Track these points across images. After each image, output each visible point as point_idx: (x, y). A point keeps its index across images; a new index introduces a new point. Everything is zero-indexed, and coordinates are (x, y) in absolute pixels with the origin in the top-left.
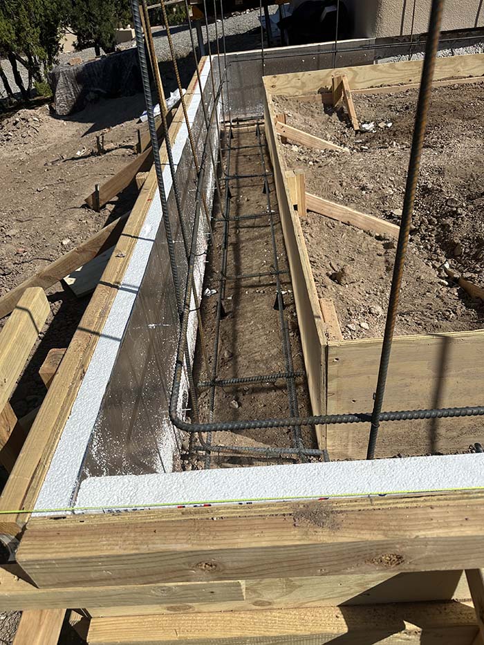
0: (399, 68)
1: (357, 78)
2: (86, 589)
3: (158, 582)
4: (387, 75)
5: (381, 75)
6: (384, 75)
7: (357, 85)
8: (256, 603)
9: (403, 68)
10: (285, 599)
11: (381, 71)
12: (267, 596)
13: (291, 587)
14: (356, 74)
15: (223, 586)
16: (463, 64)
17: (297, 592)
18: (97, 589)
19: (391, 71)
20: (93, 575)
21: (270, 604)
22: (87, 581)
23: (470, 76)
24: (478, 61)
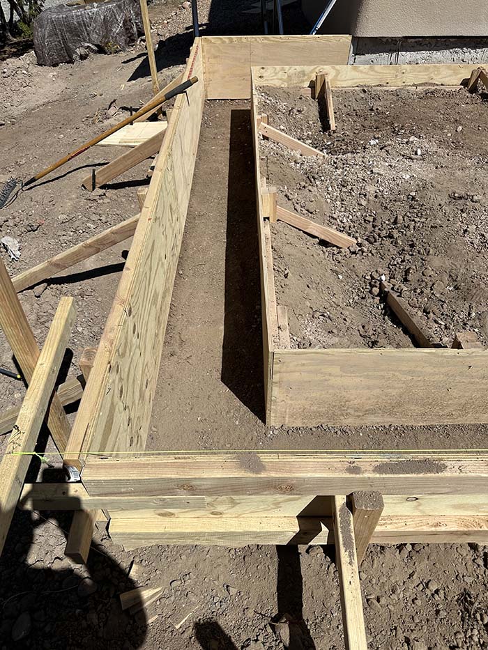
0: (379, 71)
1: (339, 76)
2: (116, 498)
3: (158, 495)
4: (367, 76)
5: (360, 75)
6: (364, 75)
7: (339, 83)
8: (213, 513)
9: (382, 71)
10: (230, 511)
11: (361, 72)
12: (219, 509)
13: (234, 503)
14: (338, 72)
15: (194, 499)
16: (436, 73)
17: (237, 507)
18: (123, 498)
19: (372, 73)
20: (123, 490)
21: (221, 514)
22: (119, 493)
23: (442, 85)
24: (450, 71)
